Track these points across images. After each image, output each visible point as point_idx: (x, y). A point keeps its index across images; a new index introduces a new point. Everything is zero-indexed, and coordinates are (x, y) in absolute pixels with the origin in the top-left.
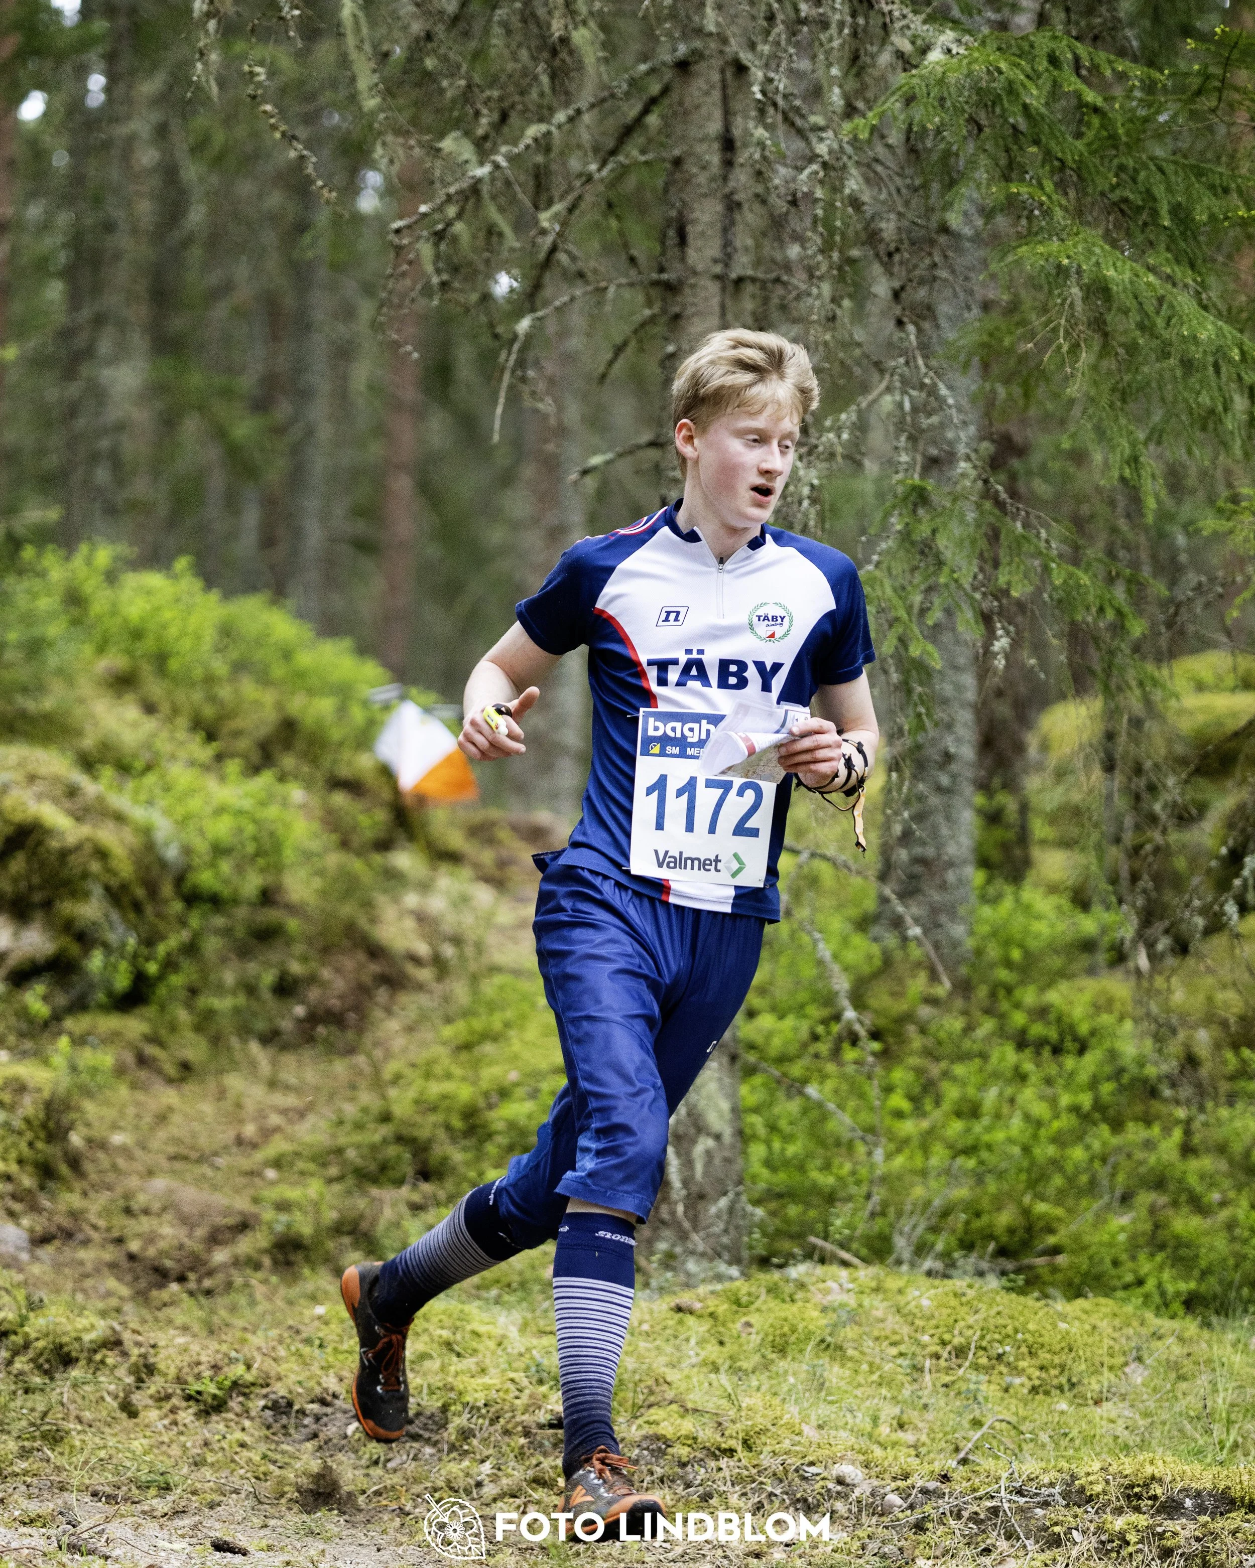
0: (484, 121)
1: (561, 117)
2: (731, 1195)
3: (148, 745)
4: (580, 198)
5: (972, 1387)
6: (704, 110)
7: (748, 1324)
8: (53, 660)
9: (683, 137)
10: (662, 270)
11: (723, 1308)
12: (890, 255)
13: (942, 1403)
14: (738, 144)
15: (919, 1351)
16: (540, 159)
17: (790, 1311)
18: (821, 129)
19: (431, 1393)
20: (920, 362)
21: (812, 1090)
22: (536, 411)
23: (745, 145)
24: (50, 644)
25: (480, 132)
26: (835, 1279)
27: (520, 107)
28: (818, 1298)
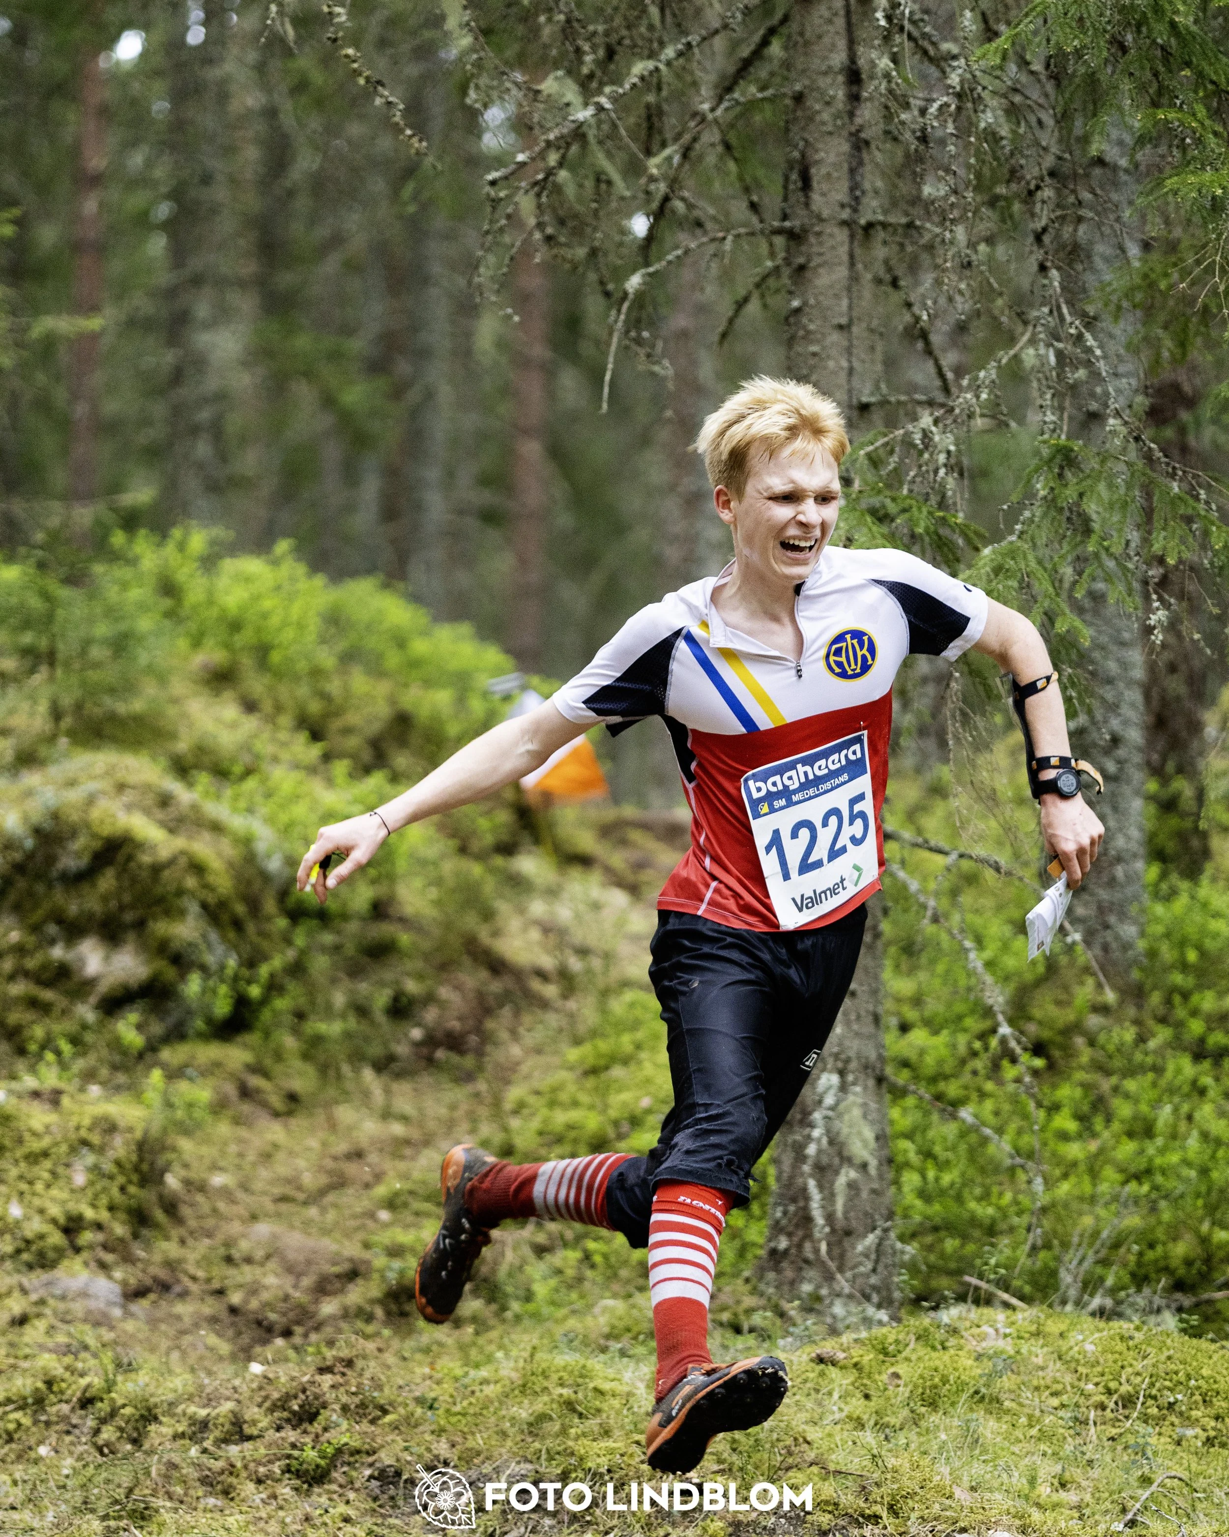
0: (588, 58)
1: (670, 52)
2: (878, 1232)
3: (247, 747)
4: (695, 140)
5: (1141, 1441)
6: (826, 40)
7: (896, 1376)
8: (143, 658)
9: (804, 71)
10: (785, 217)
11: (868, 1358)
12: (1031, 193)
13: (1108, 1458)
14: (864, 76)
15: (1082, 1401)
16: (651, 98)
17: (940, 1359)
18: (955, 57)
19: (551, 1458)
20: (1065, 310)
21: (966, 1114)
22: (653, 374)
23: (872, 77)
24: (140, 639)
25: (585, 70)
26: (992, 1324)
27: (627, 42)
28: (973, 1345)
